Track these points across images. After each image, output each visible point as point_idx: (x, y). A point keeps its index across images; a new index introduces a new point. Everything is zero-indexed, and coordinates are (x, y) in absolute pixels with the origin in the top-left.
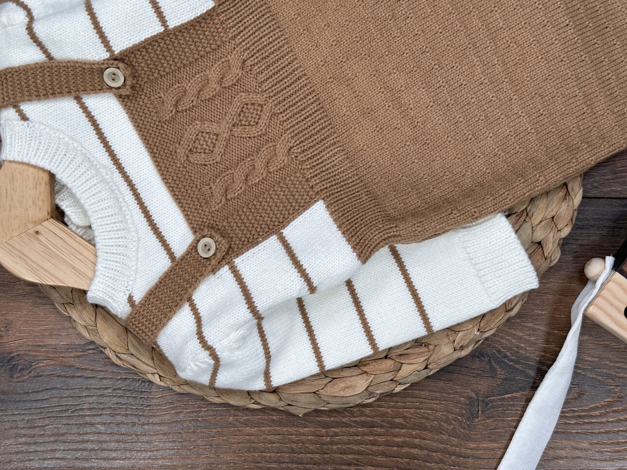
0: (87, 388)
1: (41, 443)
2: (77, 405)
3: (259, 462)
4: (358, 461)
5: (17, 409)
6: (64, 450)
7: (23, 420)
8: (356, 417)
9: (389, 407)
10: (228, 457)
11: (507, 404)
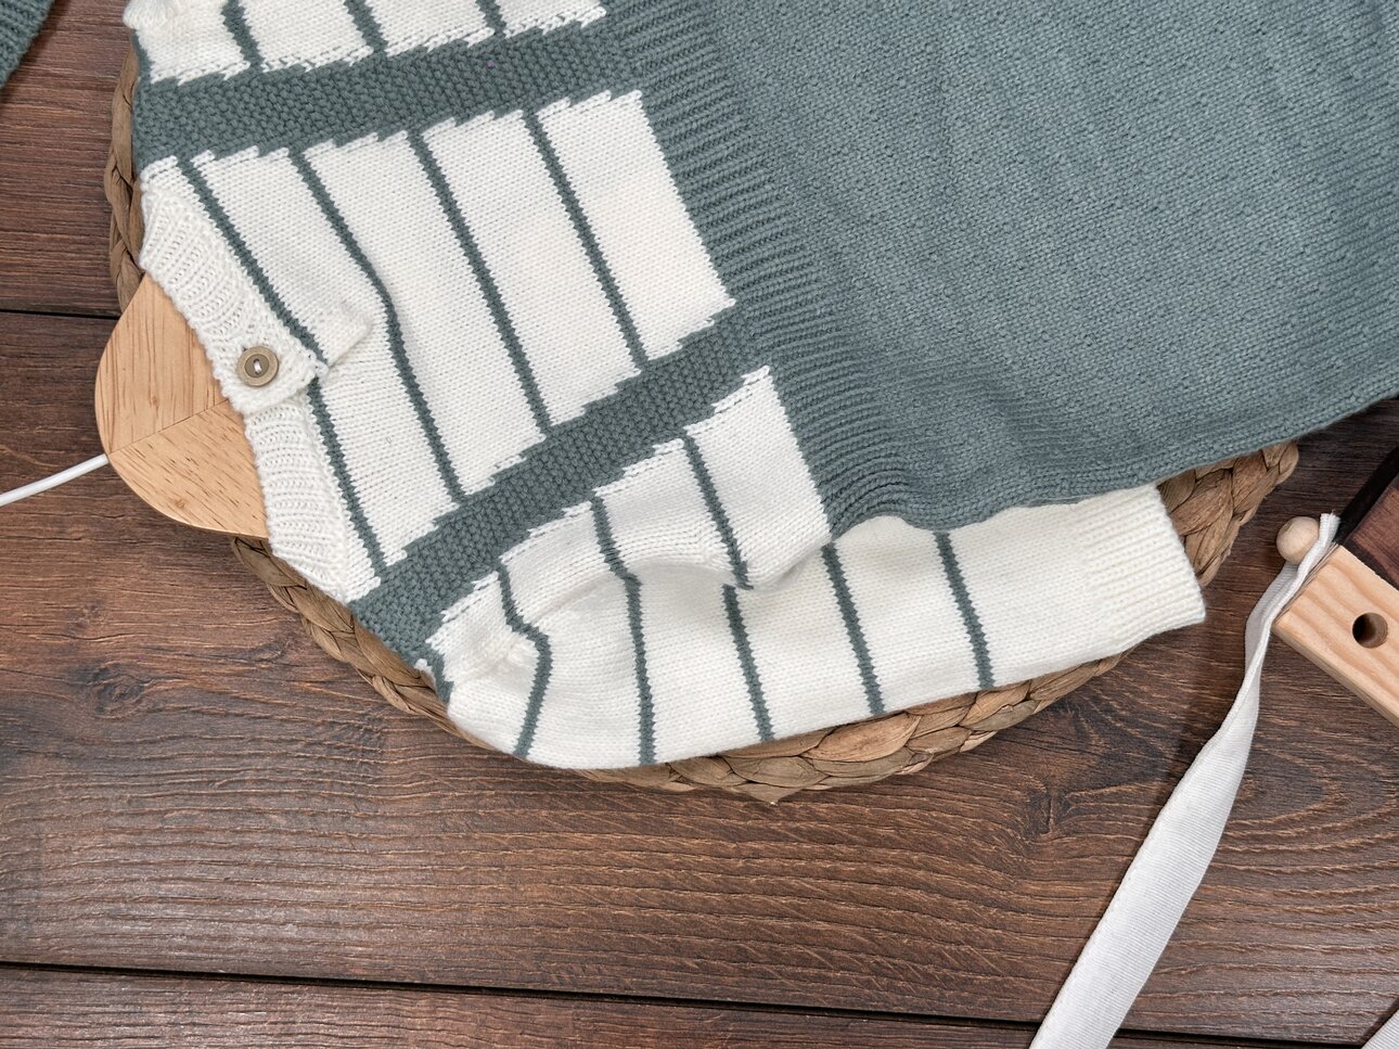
0: (254, 740)
1: (155, 847)
2: (232, 772)
3: (597, 905)
4: (798, 910)
5: (110, 775)
6: (201, 863)
7: (121, 797)
8: (799, 821)
9: (867, 804)
10: (534, 892)
11: (1108, 807)
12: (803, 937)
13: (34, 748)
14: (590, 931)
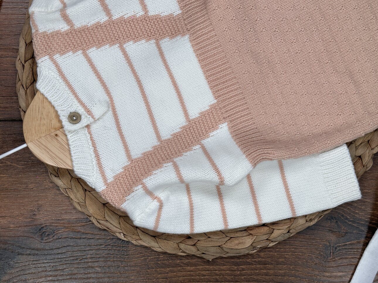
0: (89, 245)
1: (61, 280)
2: (83, 256)
5: (46, 259)
7: (50, 266)
8: (255, 258)
9: (276, 252)
11: (348, 248)
13: (23, 253)
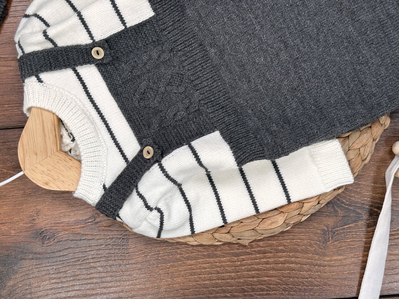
0: (90, 246)
1: (65, 282)
2: (84, 257)
3: (198, 281)
4: (258, 275)
5: (49, 262)
6: (79, 285)
7: (53, 269)
8: (255, 248)
9: (274, 240)
10: (179, 280)
11: (346, 232)
12: (261, 282)
13: (25, 258)
14: (197, 289)
